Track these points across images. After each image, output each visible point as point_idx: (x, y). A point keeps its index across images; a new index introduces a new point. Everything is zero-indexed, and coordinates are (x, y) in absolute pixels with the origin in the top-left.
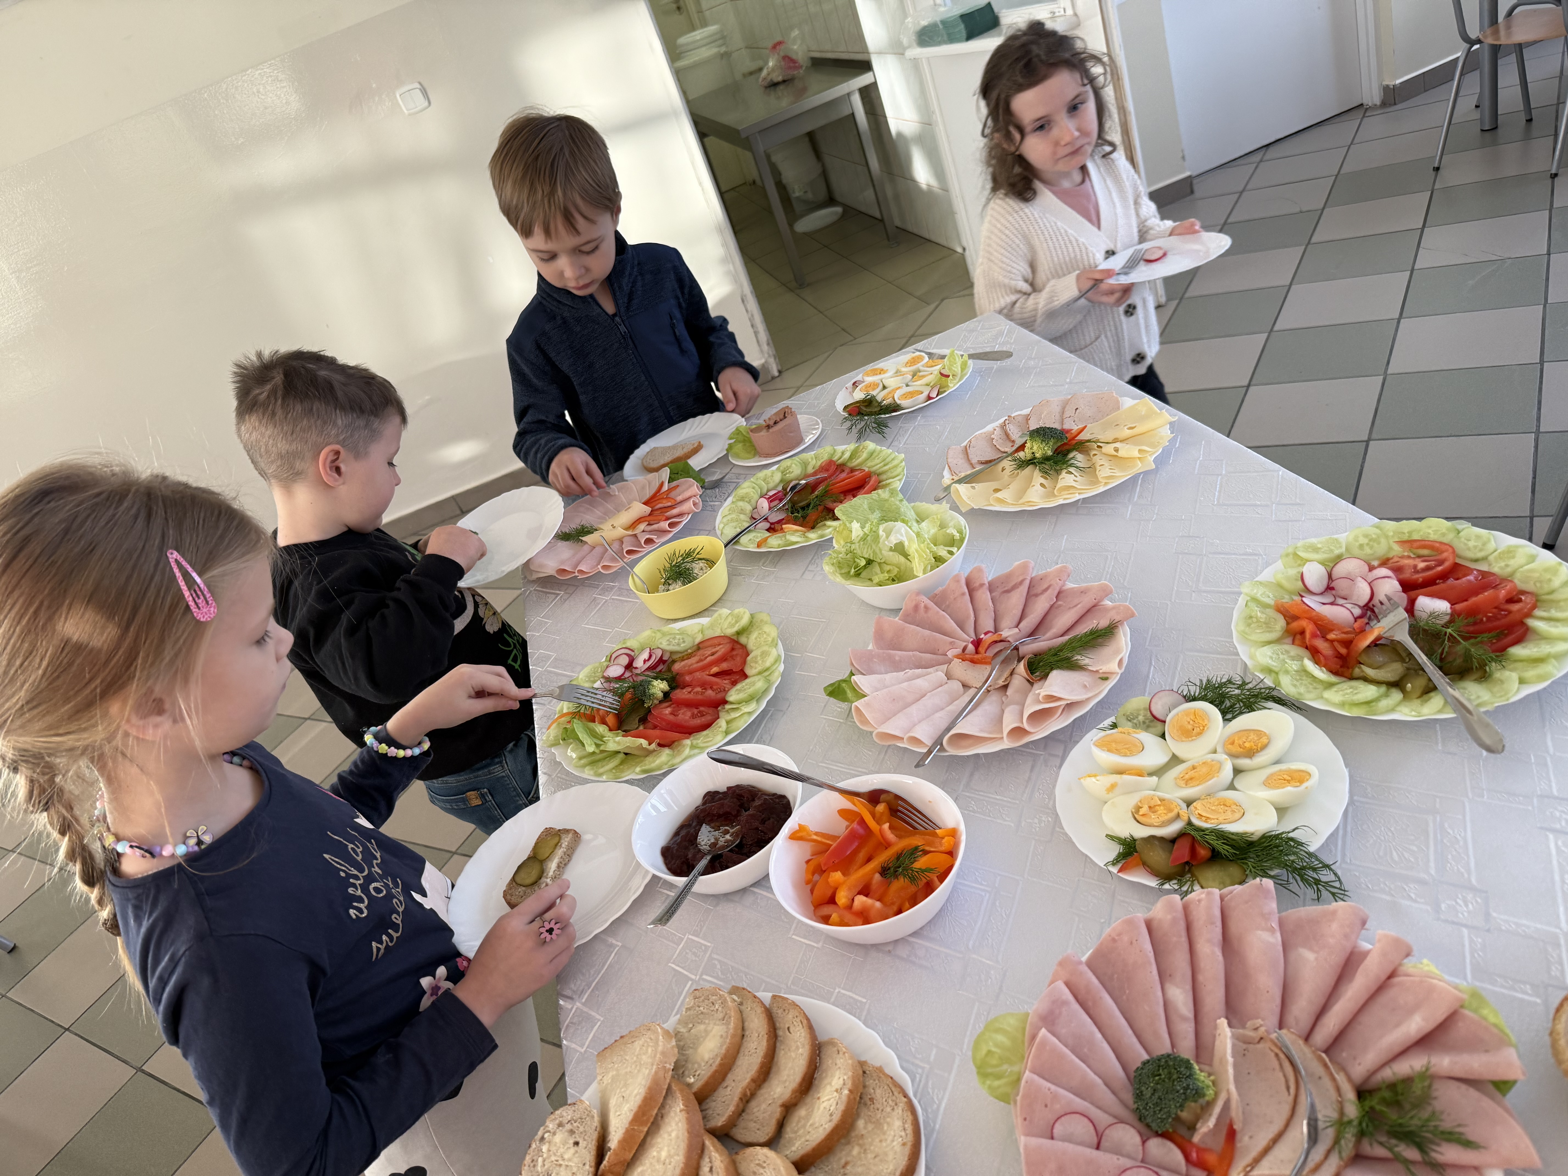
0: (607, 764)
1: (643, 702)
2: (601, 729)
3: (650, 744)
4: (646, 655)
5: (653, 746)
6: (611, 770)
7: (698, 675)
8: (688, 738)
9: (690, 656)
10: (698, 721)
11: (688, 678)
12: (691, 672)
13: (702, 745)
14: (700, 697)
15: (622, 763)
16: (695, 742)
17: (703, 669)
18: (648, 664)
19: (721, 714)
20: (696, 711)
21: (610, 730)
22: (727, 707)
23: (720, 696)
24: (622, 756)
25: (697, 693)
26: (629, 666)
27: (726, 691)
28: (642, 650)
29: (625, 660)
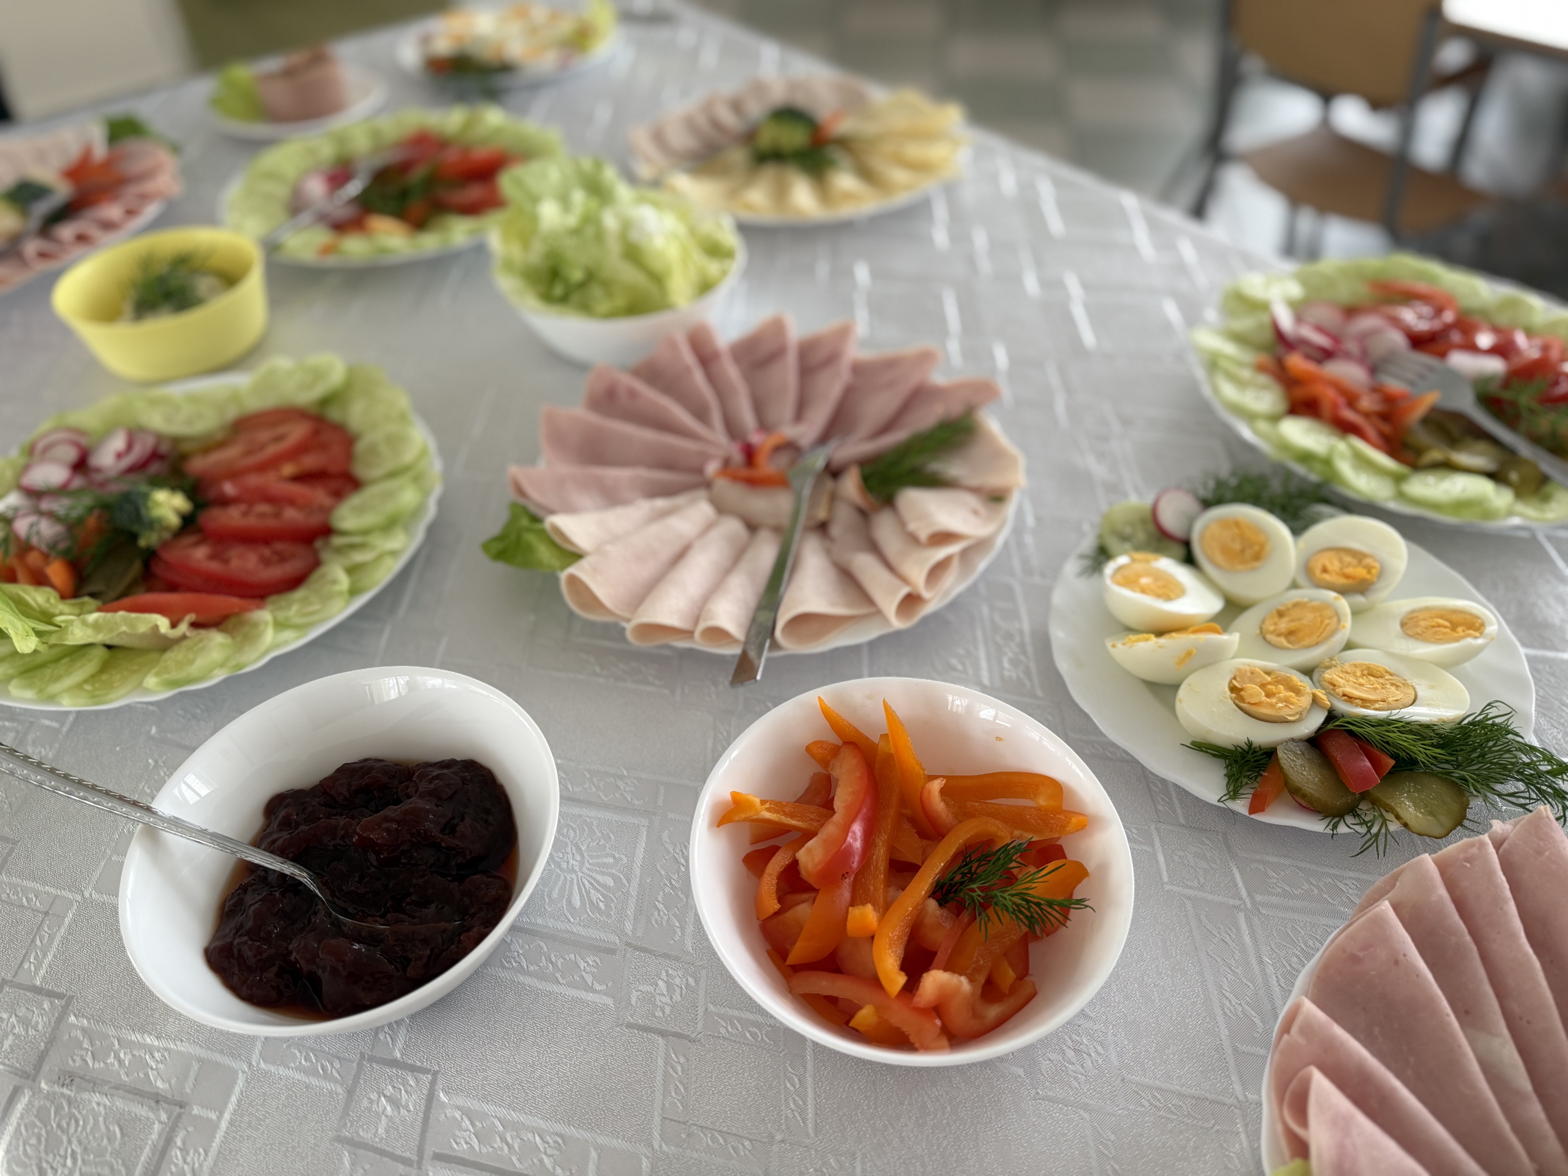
0: (68, 673)
1: (133, 537)
2: (38, 597)
3: (174, 625)
4: (118, 443)
5: (183, 628)
6: (79, 686)
7: (254, 480)
8: (260, 607)
9: (221, 445)
10: (276, 572)
11: (229, 489)
12: (234, 474)
13: (299, 621)
14: (271, 523)
15: (105, 668)
16: (281, 615)
17: (263, 467)
18: (127, 461)
19: (325, 556)
20: (266, 552)
21: (63, 597)
22: (337, 541)
23: (315, 520)
24: (101, 652)
25: (263, 515)
26: (81, 465)
27: (327, 511)
28: (107, 433)
29: (71, 454)
